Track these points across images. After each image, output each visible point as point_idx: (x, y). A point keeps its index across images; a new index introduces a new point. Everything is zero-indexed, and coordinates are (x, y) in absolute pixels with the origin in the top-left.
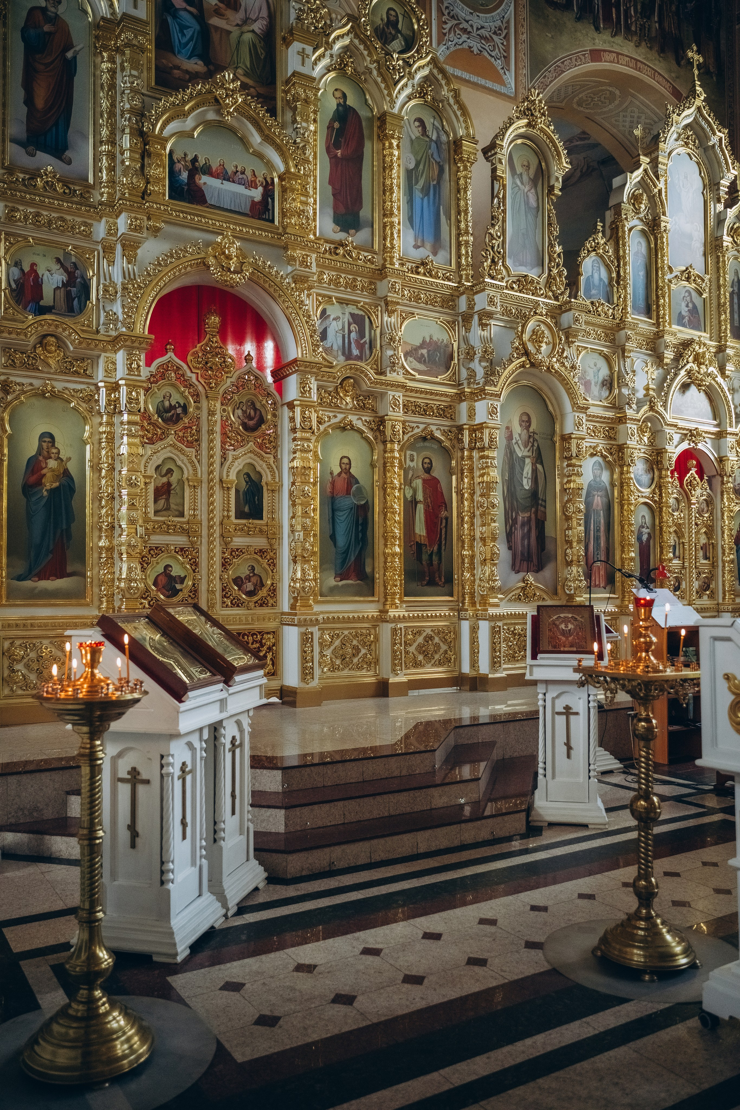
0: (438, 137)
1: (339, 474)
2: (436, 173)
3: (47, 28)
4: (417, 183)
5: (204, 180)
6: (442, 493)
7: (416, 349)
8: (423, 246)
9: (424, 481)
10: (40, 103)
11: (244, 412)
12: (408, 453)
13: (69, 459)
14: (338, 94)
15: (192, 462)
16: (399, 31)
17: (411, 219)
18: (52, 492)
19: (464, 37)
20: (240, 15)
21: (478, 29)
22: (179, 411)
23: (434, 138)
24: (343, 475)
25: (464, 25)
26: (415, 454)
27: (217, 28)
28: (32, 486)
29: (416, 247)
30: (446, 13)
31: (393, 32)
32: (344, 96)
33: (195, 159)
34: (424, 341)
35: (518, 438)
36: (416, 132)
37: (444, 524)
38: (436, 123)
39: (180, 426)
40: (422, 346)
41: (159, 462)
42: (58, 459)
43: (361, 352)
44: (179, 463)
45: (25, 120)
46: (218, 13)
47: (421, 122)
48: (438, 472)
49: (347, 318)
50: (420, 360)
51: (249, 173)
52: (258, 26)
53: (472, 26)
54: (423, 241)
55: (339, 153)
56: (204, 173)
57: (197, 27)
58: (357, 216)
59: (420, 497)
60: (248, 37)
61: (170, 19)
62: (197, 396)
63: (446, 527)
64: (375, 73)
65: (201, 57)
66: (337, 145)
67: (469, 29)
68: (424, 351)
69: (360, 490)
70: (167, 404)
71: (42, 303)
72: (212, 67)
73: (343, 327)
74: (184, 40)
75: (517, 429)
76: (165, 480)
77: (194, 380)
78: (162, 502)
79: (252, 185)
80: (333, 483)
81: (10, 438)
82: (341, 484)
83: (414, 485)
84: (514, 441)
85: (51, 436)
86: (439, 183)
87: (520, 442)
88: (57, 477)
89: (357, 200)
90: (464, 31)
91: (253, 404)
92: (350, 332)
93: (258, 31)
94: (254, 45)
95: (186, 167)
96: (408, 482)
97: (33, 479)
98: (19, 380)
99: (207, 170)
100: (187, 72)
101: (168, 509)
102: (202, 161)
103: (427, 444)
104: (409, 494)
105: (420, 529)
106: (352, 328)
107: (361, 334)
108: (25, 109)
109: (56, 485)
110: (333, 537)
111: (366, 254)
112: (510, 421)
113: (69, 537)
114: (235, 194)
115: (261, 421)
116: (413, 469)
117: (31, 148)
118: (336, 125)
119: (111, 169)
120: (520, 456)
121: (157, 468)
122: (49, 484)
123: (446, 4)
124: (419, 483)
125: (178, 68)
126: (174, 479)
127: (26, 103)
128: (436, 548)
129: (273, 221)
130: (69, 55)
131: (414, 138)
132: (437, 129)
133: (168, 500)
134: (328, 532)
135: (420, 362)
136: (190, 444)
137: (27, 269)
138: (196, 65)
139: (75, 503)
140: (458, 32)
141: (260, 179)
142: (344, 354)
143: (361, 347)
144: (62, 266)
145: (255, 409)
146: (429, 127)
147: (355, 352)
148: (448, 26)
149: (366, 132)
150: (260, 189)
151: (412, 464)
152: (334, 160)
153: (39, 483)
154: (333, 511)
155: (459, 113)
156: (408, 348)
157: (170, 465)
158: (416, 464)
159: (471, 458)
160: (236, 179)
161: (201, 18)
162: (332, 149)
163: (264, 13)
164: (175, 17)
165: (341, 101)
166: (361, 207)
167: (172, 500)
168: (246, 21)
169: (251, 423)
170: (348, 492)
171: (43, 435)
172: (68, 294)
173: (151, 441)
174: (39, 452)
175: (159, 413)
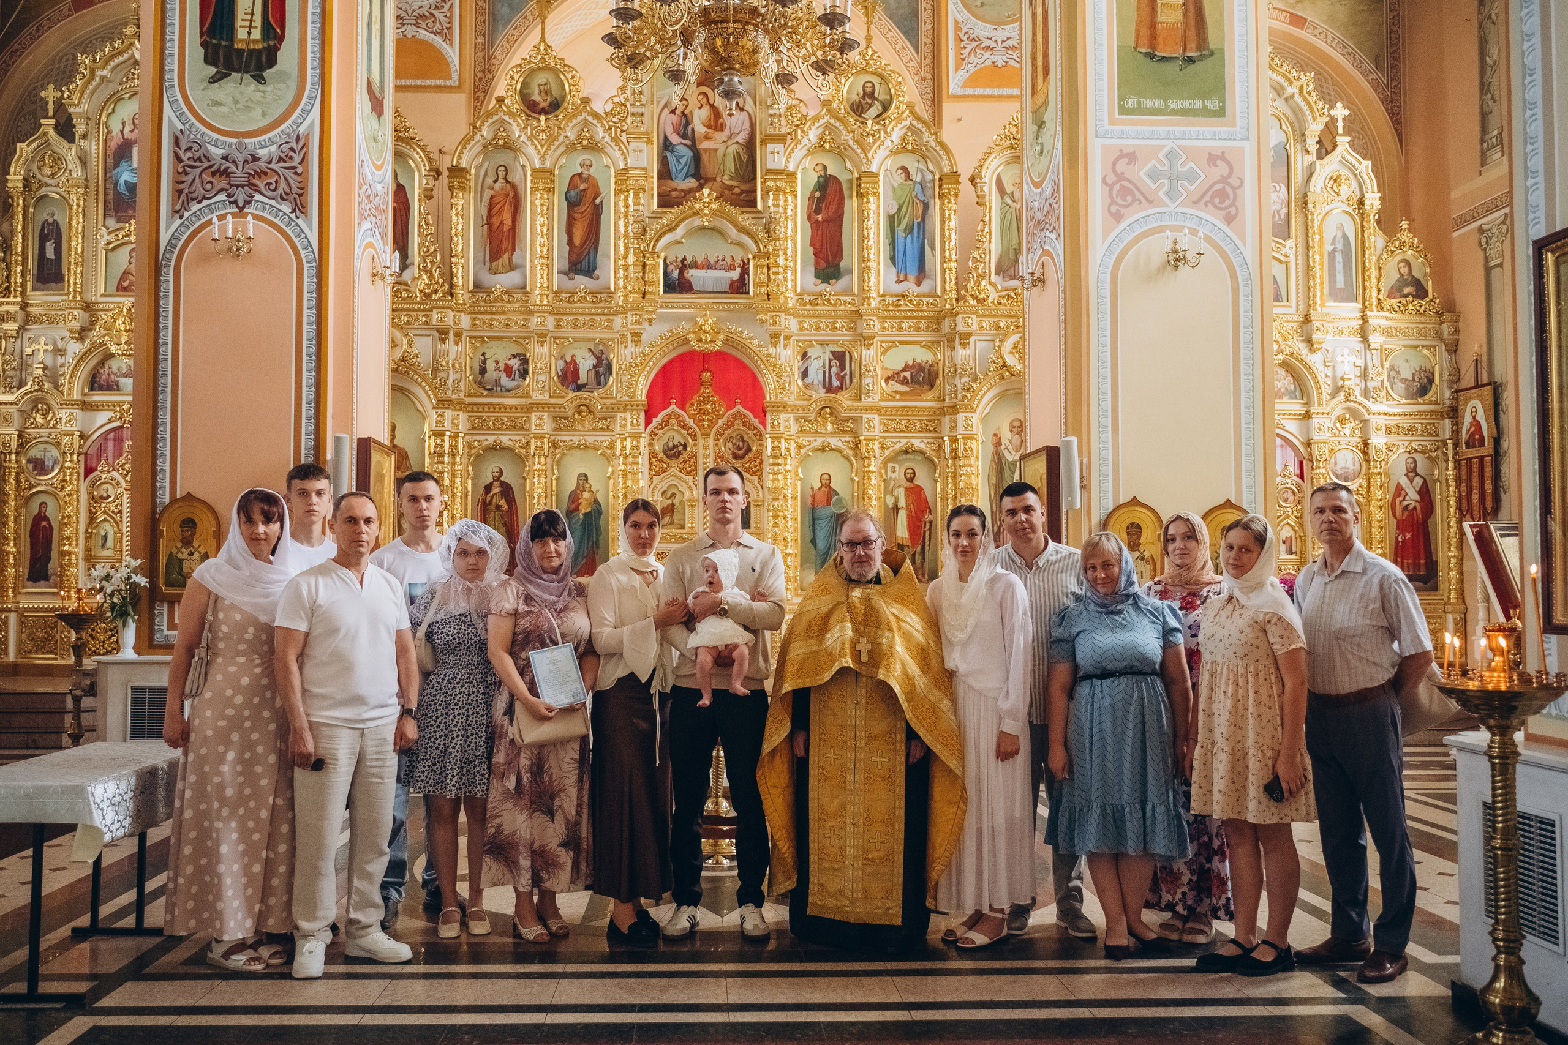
0: (923, 177)
1: (820, 489)
2: (921, 210)
3: (582, 187)
4: (899, 224)
5: (692, 274)
6: (926, 500)
7: (898, 373)
8: (906, 279)
9: (907, 489)
10: (577, 241)
11: (734, 444)
12: (890, 465)
13: (598, 491)
14: (819, 168)
15: (689, 487)
16: (876, 99)
17: (893, 259)
18: (586, 515)
19: (987, 54)
20: (727, 132)
21: (1003, 42)
22: (681, 448)
23: (918, 180)
24: (824, 489)
25: (987, 43)
26: (897, 466)
27: (706, 150)
28: (572, 512)
29: (899, 282)
30: (964, 38)
31: (869, 101)
32: (825, 168)
33: (684, 259)
34: (907, 366)
35: (1008, 443)
36: (899, 178)
37: (928, 526)
38: (920, 166)
39: (681, 459)
40: (904, 370)
41: (665, 488)
42: (590, 491)
43: (842, 384)
44: (681, 489)
45: (567, 256)
46: (707, 137)
47: (905, 170)
48: (921, 480)
49: (828, 355)
50: (903, 382)
51: (728, 260)
52: (742, 138)
53: (996, 41)
54: (906, 275)
55: (820, 217)
56: (691, 268)
57: (690, 154)
58: (837, 266)
59: (902, 503)
60: (733, 149)
61: (668, 155)
62: (694, 436)
63: (930, 529)
64: (851, 142)
65: (693, 176)
66: (818, 211)
67: (993, 45)
68: (907, 374)
69: (840, 500)
70: (671, 444)
71: (579, 382)
72: (702, 181)
73: (824, 366)
74: (681, 167)
75: (1006, 435)
76: (669, 502)
77: (692, 424)
78: (667, 519)
79: (732, 267)
80: (814, 496)
81: (557, 479)
82: (821, 496)
83: (895, 493)
84: (1003, 447)
85: (586, 476)
86: (923, 219)
87: (1010, 447)
88: (589, 505)
89: (838, 253)
90: (988, 48)
91: (742, 437)
92: (830, 367)
93: (741, 141)
94: (738, 153)
95: (677, 267)
96: (889, 491)
97: (573, 506)
98: (563, 438)
99: (695, 265)
100: (682, 190)
101: (672, 523)
102: (689, 259)
103: (909, 456)
104: (890, 501)
105: (902, 531)
106: (833, 363)
107: (842, 367)
108: (568, 248)
109: (589, 510)
110: (813, 541)
111: (845, 298)
112: (998, 429)
113: (598, 547)
114: (718, 279)
115: (749, 450)
116: (895, 479)
117: (571, 275)
118: (817, 194)
119: (626, 278)
120: (1010, 459)
121: (664, 493)
122: (584, 509)
123: (964, 30)
124: (901, 493)
125: (675, 190)
126: (676, 501)
127: (568, 244)
128: (919, 549)
129: (748, 293)
130: (598, 201)
131: (896, 185)
132: (922, 171)
133: (672, 516)
134: (809, 537)
135: (902, 384)
136: (688, 473)
137: (568, 360)
138: (692, 183)
139: (602, 522)
140: (979, 52)
141: (738, 261)
142: (824, 386)
143: (842, 379)
144: (593, 353)
145: (743, 441)
146: (912, 171)
147: (836, 383)
148: (966, 51)
149: (846, 193)
150: (739, 270)
151: (893, 475)
152: (816, 225)
153: (577, 509)
154: (814, 519)
155: (941, 153)
156: (890, 373)
157: (673, 491)
158: (898, 474)
159: (954, 465)
160: (718, 266)
161: (693, 147)
162: (813, 215)
163: (747, 125)
164: (672, 152)
165: (822, 173)
166: (841, 258)
167: (675, 517)
168: (730, 138)
169: (740, 453)
170: (828, 503)
171: (579, 476)
172: (597, 373)
173: (658, 473)
174: (577, 487)
175: (664, 452)
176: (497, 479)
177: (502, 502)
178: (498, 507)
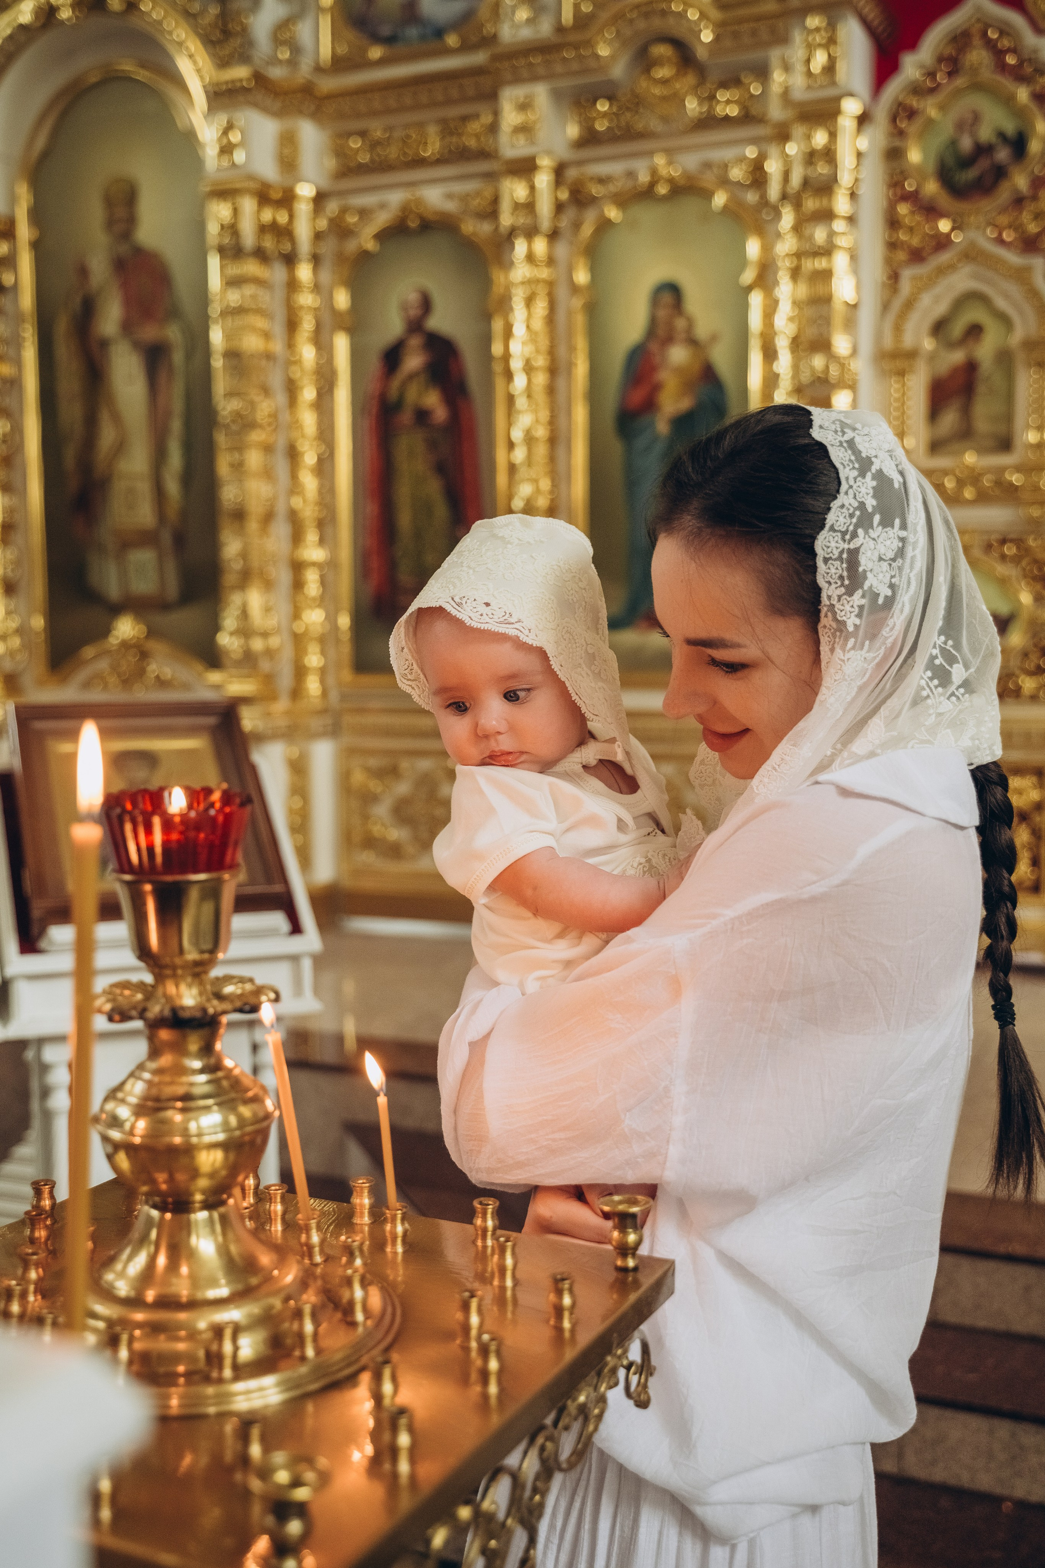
13: (714, 338)
18: (680, 421)
22: (1003, 155)
28: (633, 414)
39: (1004, 194)
41: (942, 309)
42: (693, 342)
44: (1001, 303)
70: (966, 144)
76: (958, 357)
78: (950, 419)
81: (589, 307)
85: (675, 289)
88: (688, 386)
97: (638, 396)
98: (602, 169)
101: (968, 433)
109: (685, 404)
121: (939, 328)
122: (673, 403)
133: (966, 411)
153: (650, 405)
157: (975, 314)
171: (656, 291)
173: (917, 256)
174: (652, 331)
175: (945, 175)
176: (415, 326)
177: (433, 400)
178: (422, 416)
